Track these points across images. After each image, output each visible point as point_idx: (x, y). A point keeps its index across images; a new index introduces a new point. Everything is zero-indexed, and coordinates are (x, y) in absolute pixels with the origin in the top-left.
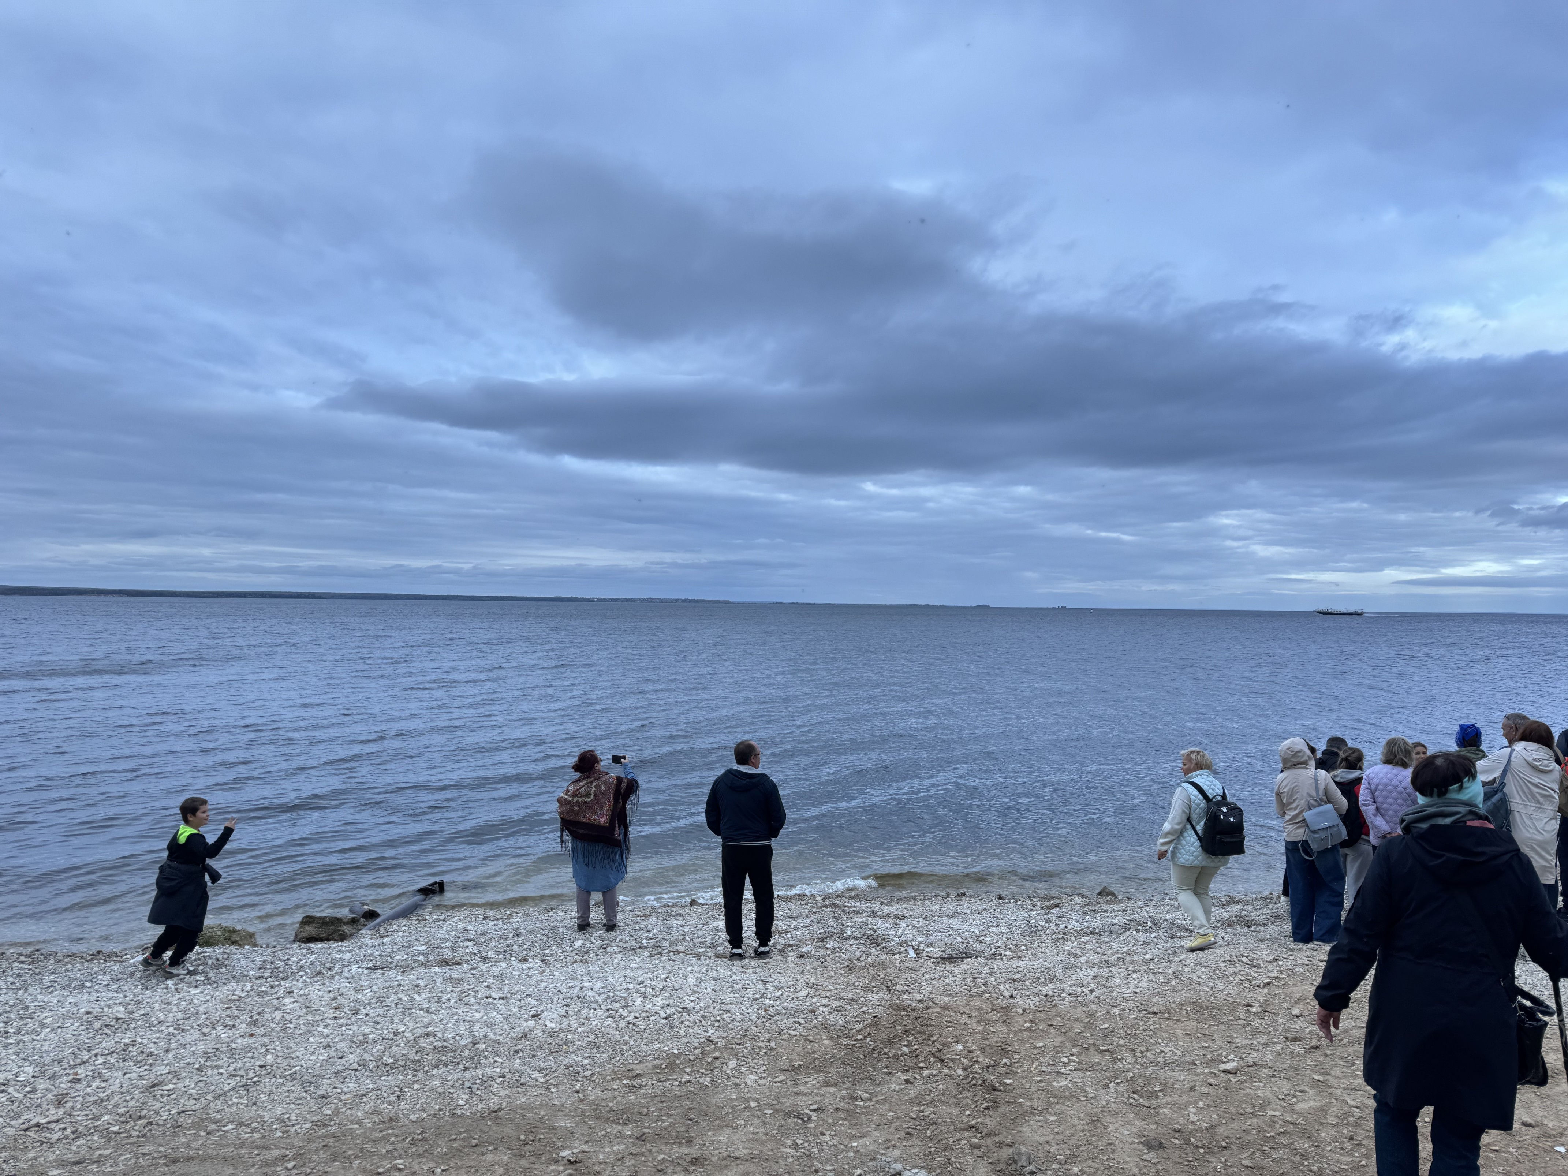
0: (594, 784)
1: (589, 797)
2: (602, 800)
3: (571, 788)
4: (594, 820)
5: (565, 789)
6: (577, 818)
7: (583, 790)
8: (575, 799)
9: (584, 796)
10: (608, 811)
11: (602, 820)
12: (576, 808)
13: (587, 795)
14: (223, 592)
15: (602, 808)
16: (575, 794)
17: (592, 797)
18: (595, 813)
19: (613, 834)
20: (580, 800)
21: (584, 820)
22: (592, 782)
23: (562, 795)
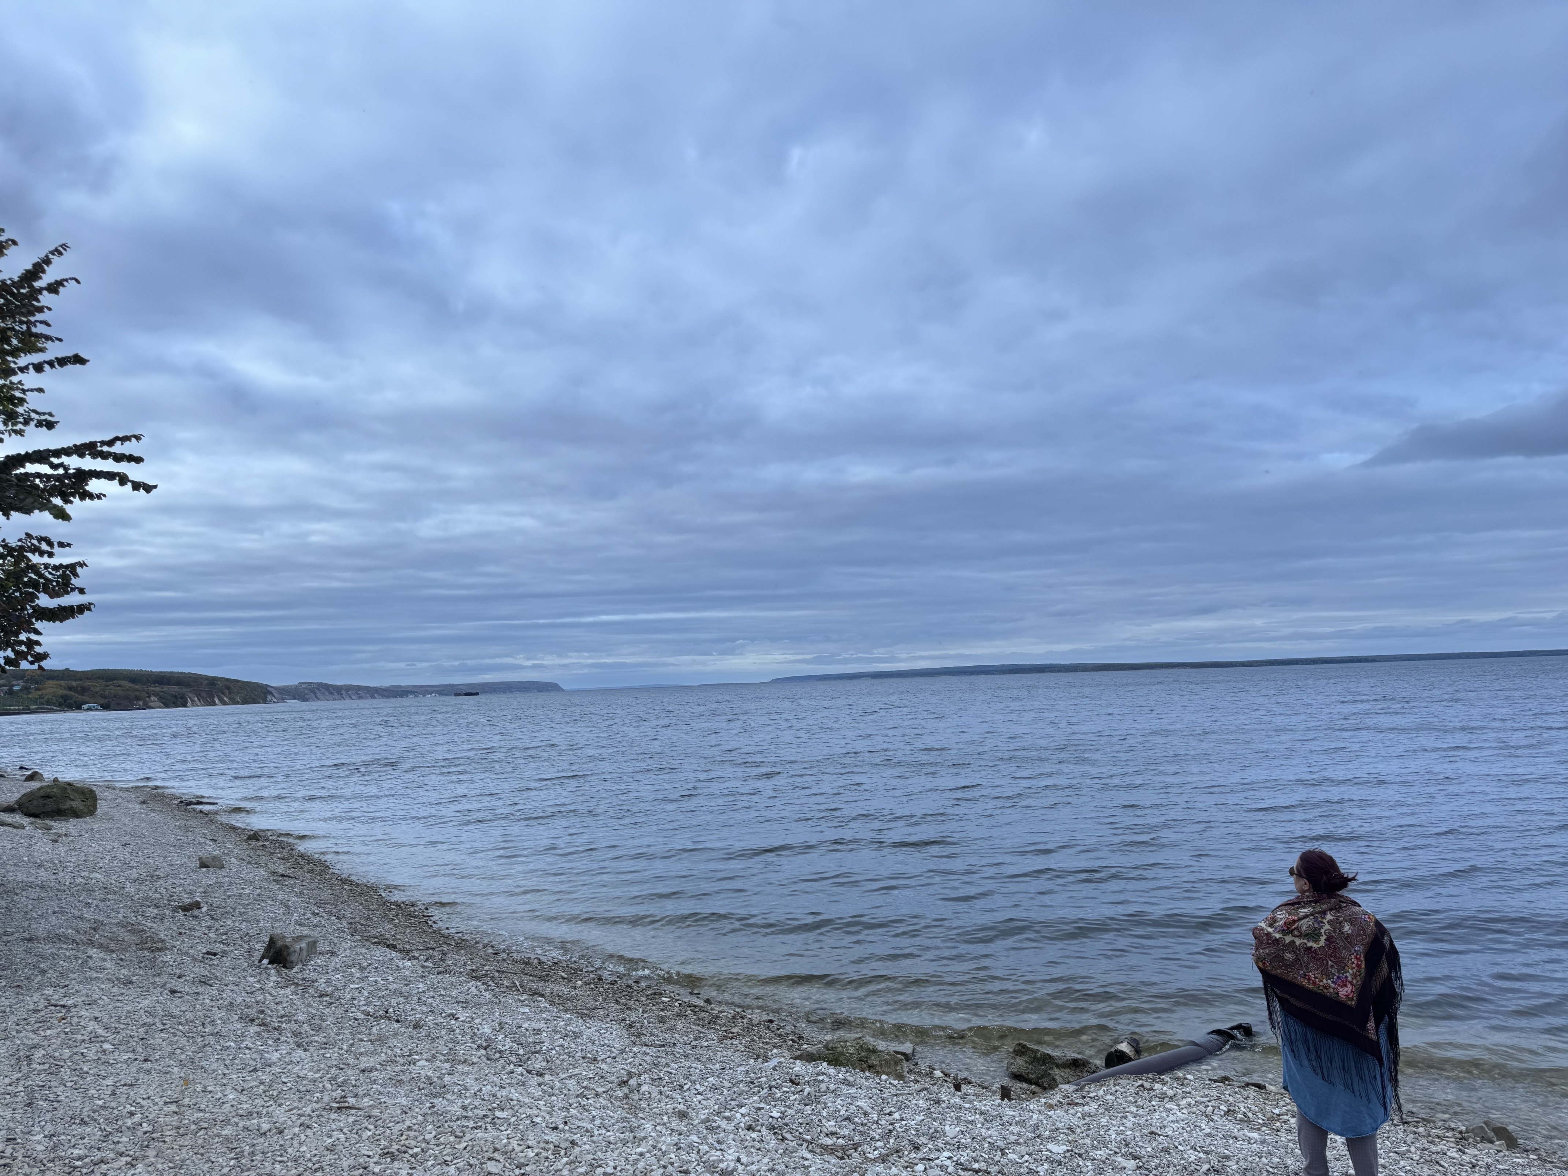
0: (1329, 917)
1: (1316, 941)
2: (1344, 953)
3: (1282, 917)
4: (1326, 987)
5: (1269, 915)
6: (1290, 976)
7: (1305, 924)
8: (1288, 939)
9: (1306, 936)
10: (1355, 976)
11: (1345, 992)
12: (1289, 956)
13: (1314, 935)
14: (1275, 660)
15: (1343, 968)
16: (1288, 928)
17: (1322, 943)
18: (1329, 976)
19: (1364, 1027)
20: (1298, 942)
21: (1305, 983)
22: (1324, 913)
23: (1263, 925)
